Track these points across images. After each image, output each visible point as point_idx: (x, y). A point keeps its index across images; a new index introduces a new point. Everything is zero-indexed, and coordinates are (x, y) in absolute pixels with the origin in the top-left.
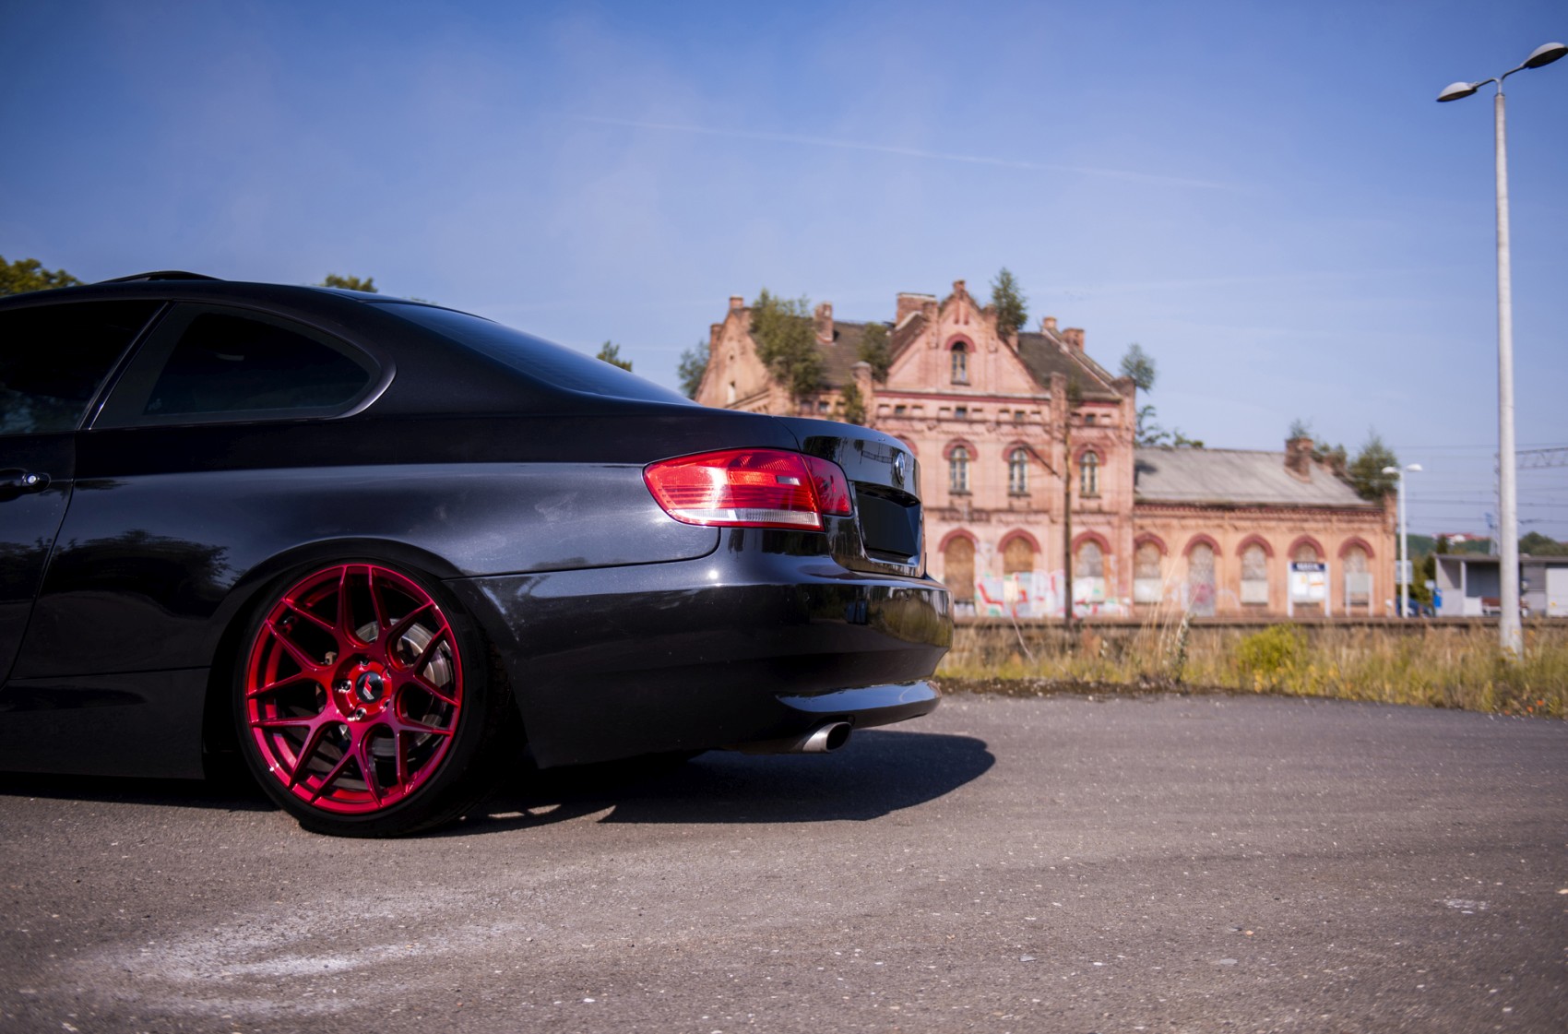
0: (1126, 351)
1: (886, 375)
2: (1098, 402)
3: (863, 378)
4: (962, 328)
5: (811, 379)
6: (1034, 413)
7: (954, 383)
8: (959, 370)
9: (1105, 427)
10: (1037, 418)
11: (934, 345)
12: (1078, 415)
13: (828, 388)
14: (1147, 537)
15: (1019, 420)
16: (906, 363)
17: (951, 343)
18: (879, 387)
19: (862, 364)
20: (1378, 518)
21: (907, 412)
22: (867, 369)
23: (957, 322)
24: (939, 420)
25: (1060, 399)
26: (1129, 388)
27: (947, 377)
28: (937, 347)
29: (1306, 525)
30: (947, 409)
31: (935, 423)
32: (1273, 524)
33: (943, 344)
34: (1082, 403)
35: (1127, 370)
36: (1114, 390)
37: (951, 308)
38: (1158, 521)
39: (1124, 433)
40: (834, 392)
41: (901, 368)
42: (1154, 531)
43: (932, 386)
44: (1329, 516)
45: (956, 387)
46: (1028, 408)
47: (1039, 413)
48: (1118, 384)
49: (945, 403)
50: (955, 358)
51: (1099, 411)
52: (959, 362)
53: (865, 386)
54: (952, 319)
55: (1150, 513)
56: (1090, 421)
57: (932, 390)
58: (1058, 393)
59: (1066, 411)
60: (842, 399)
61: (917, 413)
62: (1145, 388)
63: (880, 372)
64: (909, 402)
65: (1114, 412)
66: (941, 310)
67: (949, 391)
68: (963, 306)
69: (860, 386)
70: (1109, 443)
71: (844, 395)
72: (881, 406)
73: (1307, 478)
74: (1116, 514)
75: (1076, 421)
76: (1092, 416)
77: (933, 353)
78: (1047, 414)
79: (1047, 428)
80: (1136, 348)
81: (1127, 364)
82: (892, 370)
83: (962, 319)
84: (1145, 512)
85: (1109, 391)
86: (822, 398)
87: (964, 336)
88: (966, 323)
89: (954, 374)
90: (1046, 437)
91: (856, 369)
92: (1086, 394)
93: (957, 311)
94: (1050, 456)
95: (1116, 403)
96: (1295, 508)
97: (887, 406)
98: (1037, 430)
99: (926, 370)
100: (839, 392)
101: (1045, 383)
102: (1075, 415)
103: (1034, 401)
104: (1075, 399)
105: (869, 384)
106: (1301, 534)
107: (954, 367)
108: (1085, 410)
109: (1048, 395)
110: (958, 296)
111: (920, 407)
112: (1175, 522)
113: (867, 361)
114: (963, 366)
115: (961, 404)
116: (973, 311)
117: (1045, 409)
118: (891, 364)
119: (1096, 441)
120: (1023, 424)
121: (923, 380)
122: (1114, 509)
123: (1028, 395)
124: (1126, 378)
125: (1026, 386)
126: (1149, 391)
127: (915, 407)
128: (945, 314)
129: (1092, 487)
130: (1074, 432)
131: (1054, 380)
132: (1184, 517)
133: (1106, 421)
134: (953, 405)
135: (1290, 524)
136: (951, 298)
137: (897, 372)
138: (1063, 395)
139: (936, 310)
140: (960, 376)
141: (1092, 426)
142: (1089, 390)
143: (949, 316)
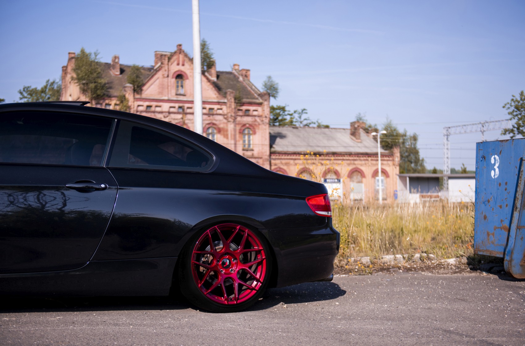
0: (265, 79)
1: (141, 90)
2: (250, 104)
3: (129, 92)
4: (181, 68)
5: (99, 92)
6: (218, 109)
7: (177, 95)
8: (180, 88)
9: (255, 116)
10: (220, 112)
11: (166, 76)
12: (241, 110)
13: (110, 97)
14: (278, 169)
15: (211, 113)
16: (152, 84)
17: (175, 75)
18: (138, 96)
19: (128, 85)
20: (391, 159)
21: (153, 109)
22: (131, 87)
23: (178, 64)
24: (169, 113)
25: (232, 102)
26: (267, 97)
27: (173, 92)
28: (168, 76)
29: (356, 162)
30: (174, 107)
31: (167, 114)
32: (340, 162)
33: (171, 75)
34: (243, 104)
35: (266, 89)
36: (259, 98)
37: (175, 57)
38: (284, 161)
39: (264, 119)
40: (113, 99)
41: (149, 87)
42: (282, 167)
43: (165, 96)
44: (367, 158)
45: (179, 96)
46: (216, 107)
47: (221, 109)
48: (261, 95)
49: (172, 105)
50: (178, 82)
51: (252, 108)
52: (180, 84)
53: (130, 96)
54: (176, 63)
55: (280, 157)
56: (247, 113)
57: (166, 98)
58: (230, 99)
59: (235, 108)
60: (118, 102)
61: (158, 109)
62: (274, 97)
63: (138, 89)
64: (154, 104)
65: (259, 109)
66: (169, 59)
67: (175, 98)
68: (181, 56)
69: (127, 96)
70: (257, 123)
71: (118, 100)
72: (139, 106)
73: (359, 141)
74: (261, 158)
75: (240, 113)
76: (248, 110)
77: (166, 79)
78: (225, 109)
79: (226, 117)
80: (269, 77)
81: (265, 85)
82: (145, 88)
83: (181, 63)
84: (277, 157)
85: (257, 99)
86: (107, 102)
87: (182, 71)
88: (183, 65)
89: (177, 90)
90: (225, 121)
91: (125, 87)
92: (245, 100)
93: (178, 59)
94: (227, 131)
95: (260, 104)
96: (350, 154)
97: (142, 106)
98: (221, 118)
99: (162, 87)
100: (116, 99)
101: (225, 95)
102: (239, 110)
103: (218, 103)
104: (239, 102)
105: (132, 95)
106: (354, 166)
107: (178, 87)
108: (244, 108)
109: (226, 101)
110: (178, 52)
111: (160, 106)
112: (292, 162)
113: (131, 83)
114: (182, 86)
115: (181, 105)
116: (186, 59)
117: (224, 107)
118: (144, 85)
119: (250, 123)
120: (213, 115)
121: (161, 93)
122: (260, 156)
123: (216, 101)
124: (265, 92)
125: (215, 96)
126: (277, 98)
127: (157, 106)
128: (172, 60)
129: (249, 145)
130: (239, 119)
131: (229, 93)
132: (295, 159)
133: (255, 113)
134: (177, 105)
135: (348, 162)
136: (175, 53)
137: (147, 89)
138: (233, 100)
139: (167, 59)
140: (181, 91)
141: (248, 116)
142: (247, 98)
143: (174, 61)
